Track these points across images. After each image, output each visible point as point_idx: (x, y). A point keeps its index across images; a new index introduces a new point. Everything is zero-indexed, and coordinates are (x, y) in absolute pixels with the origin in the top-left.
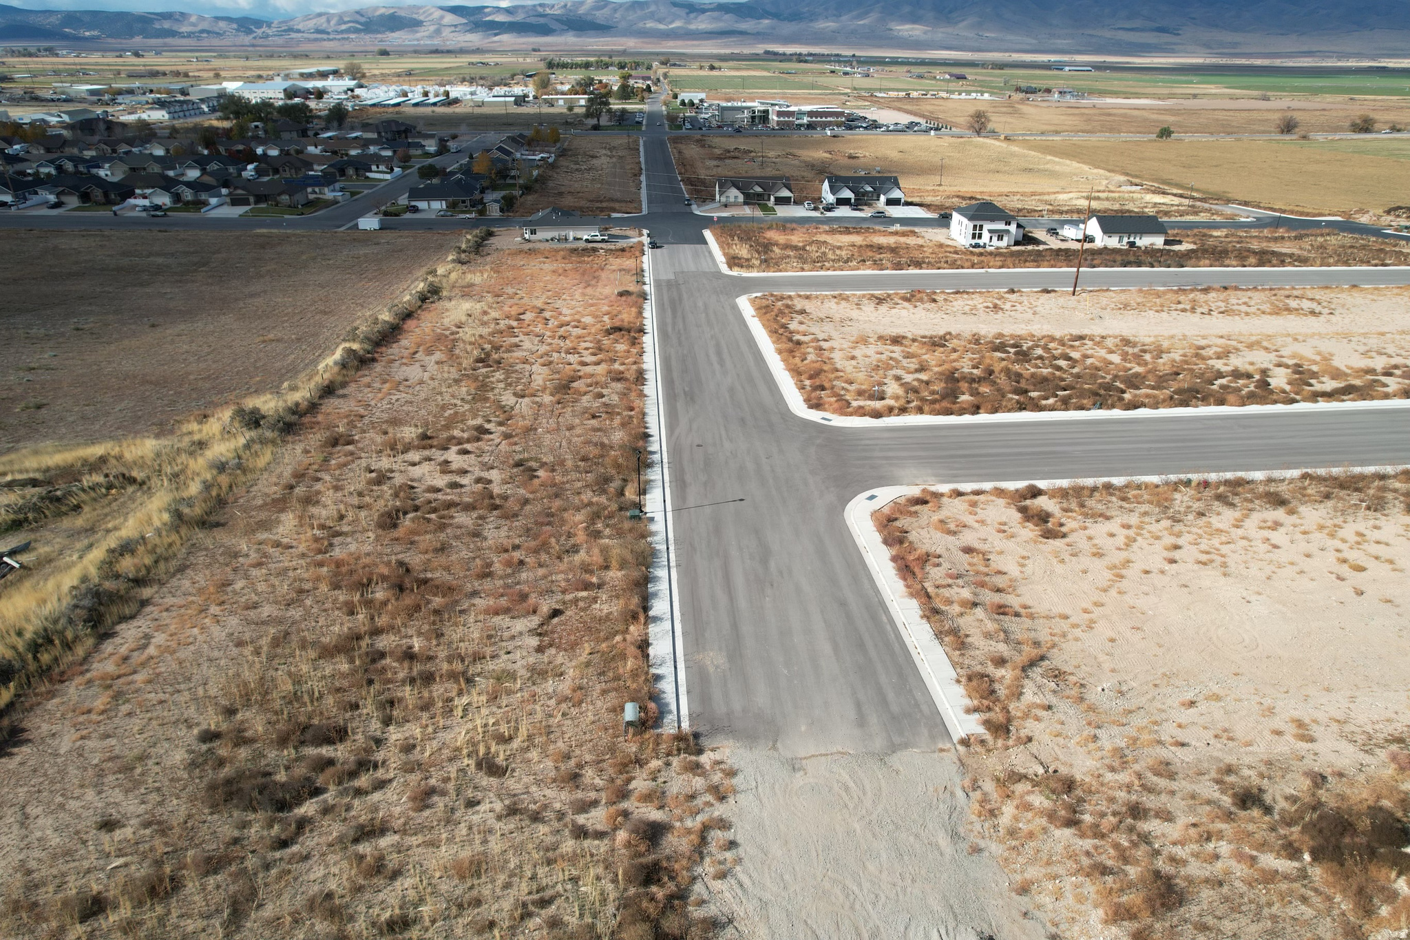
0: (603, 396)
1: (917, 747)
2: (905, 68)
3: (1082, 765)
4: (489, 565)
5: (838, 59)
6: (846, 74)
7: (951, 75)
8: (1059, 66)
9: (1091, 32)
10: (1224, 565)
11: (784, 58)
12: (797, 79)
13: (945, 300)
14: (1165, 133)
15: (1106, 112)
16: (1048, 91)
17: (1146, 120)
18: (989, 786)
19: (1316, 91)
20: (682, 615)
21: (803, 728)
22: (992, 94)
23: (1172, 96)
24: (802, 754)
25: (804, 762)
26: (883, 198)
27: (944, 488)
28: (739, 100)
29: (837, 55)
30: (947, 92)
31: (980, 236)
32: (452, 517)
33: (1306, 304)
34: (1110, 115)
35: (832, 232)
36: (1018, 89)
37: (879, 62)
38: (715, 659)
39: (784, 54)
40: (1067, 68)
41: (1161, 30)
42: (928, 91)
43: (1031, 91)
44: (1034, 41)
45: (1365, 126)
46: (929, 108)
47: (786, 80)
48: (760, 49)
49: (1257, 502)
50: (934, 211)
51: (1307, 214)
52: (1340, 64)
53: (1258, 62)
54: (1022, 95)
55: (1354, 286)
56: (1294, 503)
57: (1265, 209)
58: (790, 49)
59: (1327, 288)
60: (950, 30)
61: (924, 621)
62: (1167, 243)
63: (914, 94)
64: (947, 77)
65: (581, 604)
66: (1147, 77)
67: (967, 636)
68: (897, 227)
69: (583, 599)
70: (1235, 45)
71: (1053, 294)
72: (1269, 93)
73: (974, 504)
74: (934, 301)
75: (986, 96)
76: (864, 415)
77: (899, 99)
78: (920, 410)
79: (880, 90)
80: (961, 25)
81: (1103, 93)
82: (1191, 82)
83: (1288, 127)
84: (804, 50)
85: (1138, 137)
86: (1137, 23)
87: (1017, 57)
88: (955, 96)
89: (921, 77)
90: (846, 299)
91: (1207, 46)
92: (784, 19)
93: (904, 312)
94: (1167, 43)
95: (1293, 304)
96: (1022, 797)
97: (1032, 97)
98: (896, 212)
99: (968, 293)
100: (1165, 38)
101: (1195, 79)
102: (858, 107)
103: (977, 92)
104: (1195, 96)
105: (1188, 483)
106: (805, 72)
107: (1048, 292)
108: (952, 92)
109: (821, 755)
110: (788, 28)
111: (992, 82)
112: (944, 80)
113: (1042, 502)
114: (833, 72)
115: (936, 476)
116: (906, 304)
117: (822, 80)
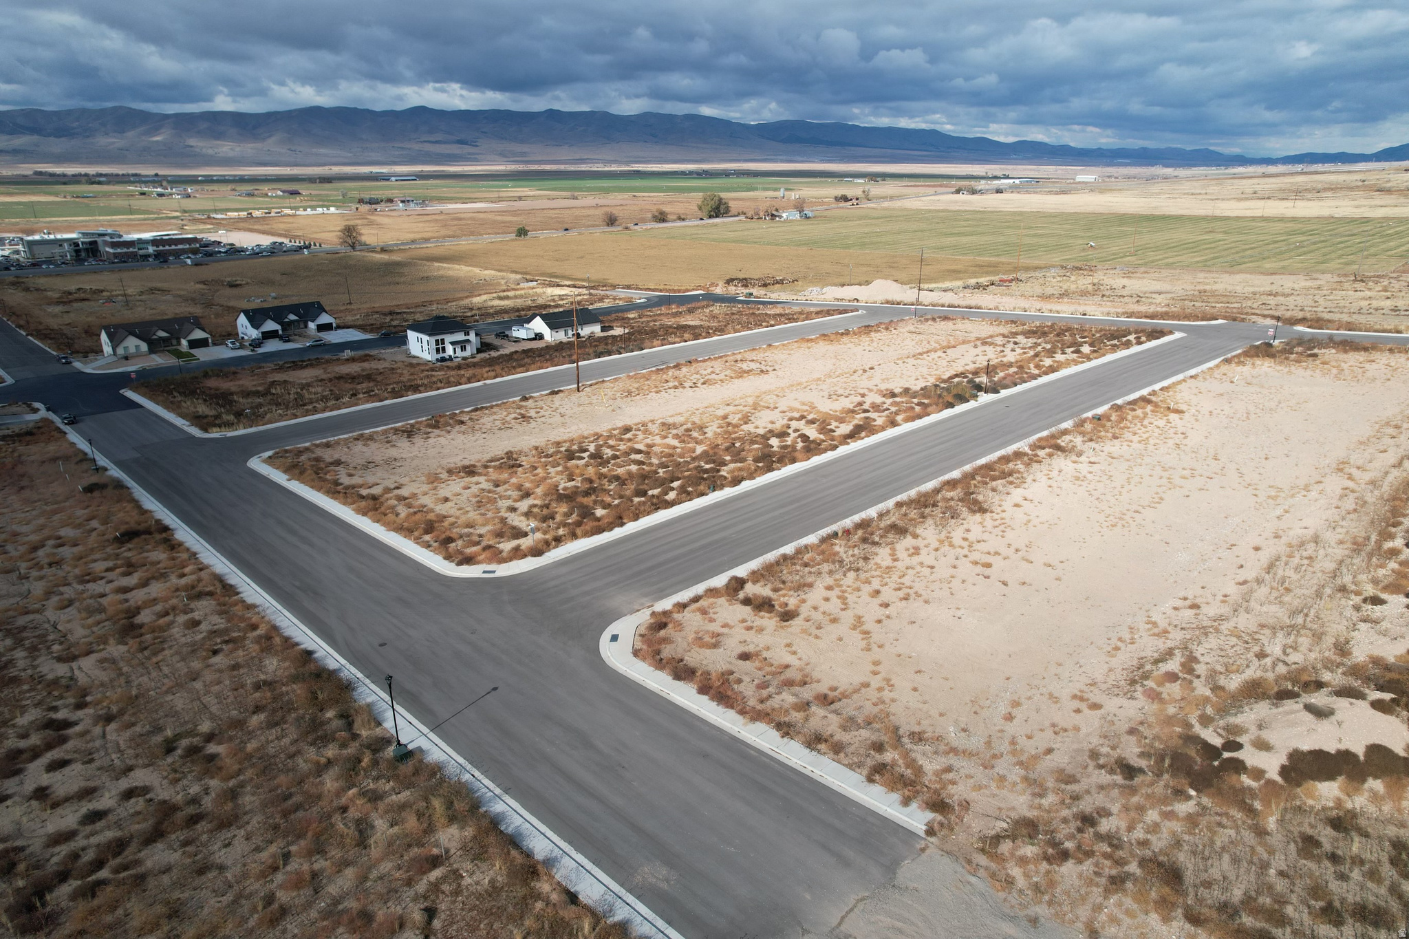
0: (198, 623)
1: (905, 858)
2: (230, 187)
3: (1021, 804)
4: (270, 899)
5: (137, 179)
6: (161, 195)
7: (283, 192)
8: (385, 178)
9: (400, 145)
10: (918, 595)
11: (64, 180)
12: (103, 203)
13: (471, 419)
14: (522, 232)
15: (456, 218)
16: (390, 201)
17: (494, 221)
18: (982, 860)
19: (607, 190)
20: (570, 843)
21: (808, 896)
22: (337, 207)
23: (500, 199)
24: (835, 922)
25: (842, 928)
26: (312, 325)
27: (666, 604)
28: (39, 231)
29: (136, 175)
30: (292, 208)
31: (444, 349)
32: (138, 862)
33: (753, 366)
34: (460, 219)
35: (281, 369)
36: (361, 201)
37: (193, 180)
38: (655, 873)
39: (64, 175)
40: (393, 179)
41: (461, 142)
42: (270, 209)
43: (372, 202)
44: (349, 155)
45: (661, 218)
46: (282, 226)
47: (87, 205)
48: (27, 169)
49: (889, 535)
50: (371, 331)
51: (679, 291)
52: (606, 169)
53: (548, 167)
54: (367, 207)
55: (770, 345)
56: (911, 529)
57: (646, 290)
58: (71, 170)
59: (754, 349)
60: (258, 145)
61: (786, 739)
62: (603, 329)
63: (256, 213)
64: (280, 193)
65: (446, 888)
66: (469, 184)
67: (832, 736)
68: (348, 353)
69: (443, 879)
70: (524, 154)
71: (561, 395)
72: (576, 194)
73: (704, 612)
74: (462, 422)
75: (333, 210)
76: (525, 556)
77: (241, 220)
78: (574, 536)
79: (216, 211)
80: (270, 141)
81: (441, 200)
82: (507, 187)
83: (611, 221)
84: (91, 170)
85: (499, 238)
86: (439, 137)
87: (336, 170)
88: (301, 212)
89: (250, 195)
90: (371, 438)
91: (505, 156)
92: (49, 135)
93: (442, 440)
94: (469, 154)
95: (745, 366)
96: (1012, 855)
97: (379, 207)
98: (334, 337)
99: (486, 408)
100: (467, 149)
101: (510, 183)
102: (202, 231)
103: (322, 206)
104: (520, 198)
105: (835, 535)
106: (107, 195)
107: (557, 393)
108: (297, 208)
109: (848, 913)
110: (58, 145)
111: (327, 195)
112: (277, 197)
113: (750, 589)
114: (143, 194)
115: (646, 595)
116: (437, 432)
117: (138, 203)
